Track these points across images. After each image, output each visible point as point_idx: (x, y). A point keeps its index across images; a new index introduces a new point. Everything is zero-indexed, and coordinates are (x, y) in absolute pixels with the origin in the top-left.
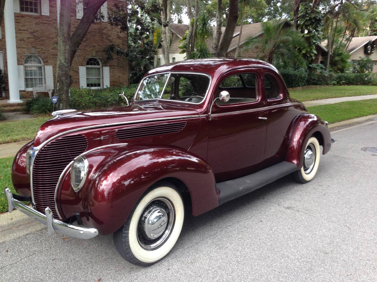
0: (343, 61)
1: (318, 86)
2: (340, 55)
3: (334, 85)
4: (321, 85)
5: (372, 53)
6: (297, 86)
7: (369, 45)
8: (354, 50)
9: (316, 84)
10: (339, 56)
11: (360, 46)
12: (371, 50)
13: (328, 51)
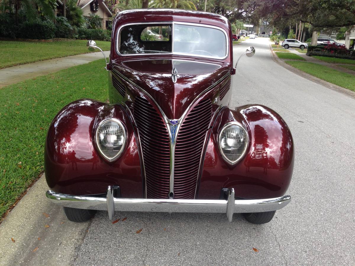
0: (78, 16)
1: (66, 39)
2: (74, 9)
3: (77, 38)
4: (67, 38)
5: (97, 11)
6: (49, 38)
7: (94, 3)
8: (83, 6)
9: (63, 37)
10: (74, 11)
11: (88, 3)
12: (96, 9)
13: (63, 4)
